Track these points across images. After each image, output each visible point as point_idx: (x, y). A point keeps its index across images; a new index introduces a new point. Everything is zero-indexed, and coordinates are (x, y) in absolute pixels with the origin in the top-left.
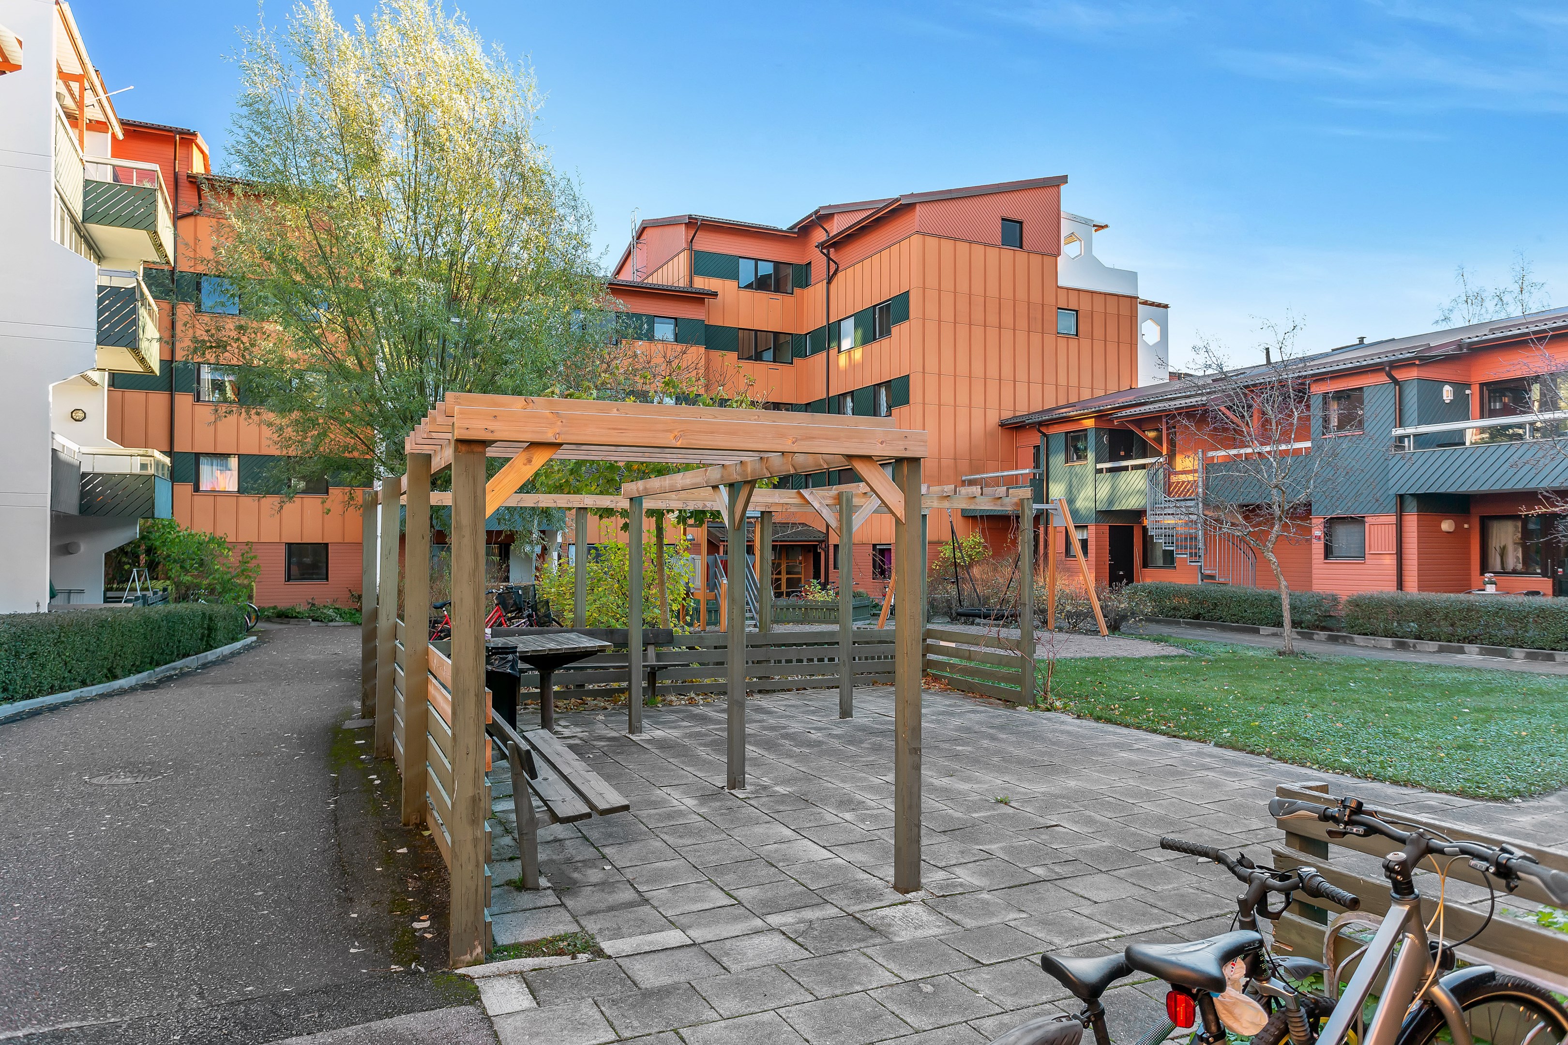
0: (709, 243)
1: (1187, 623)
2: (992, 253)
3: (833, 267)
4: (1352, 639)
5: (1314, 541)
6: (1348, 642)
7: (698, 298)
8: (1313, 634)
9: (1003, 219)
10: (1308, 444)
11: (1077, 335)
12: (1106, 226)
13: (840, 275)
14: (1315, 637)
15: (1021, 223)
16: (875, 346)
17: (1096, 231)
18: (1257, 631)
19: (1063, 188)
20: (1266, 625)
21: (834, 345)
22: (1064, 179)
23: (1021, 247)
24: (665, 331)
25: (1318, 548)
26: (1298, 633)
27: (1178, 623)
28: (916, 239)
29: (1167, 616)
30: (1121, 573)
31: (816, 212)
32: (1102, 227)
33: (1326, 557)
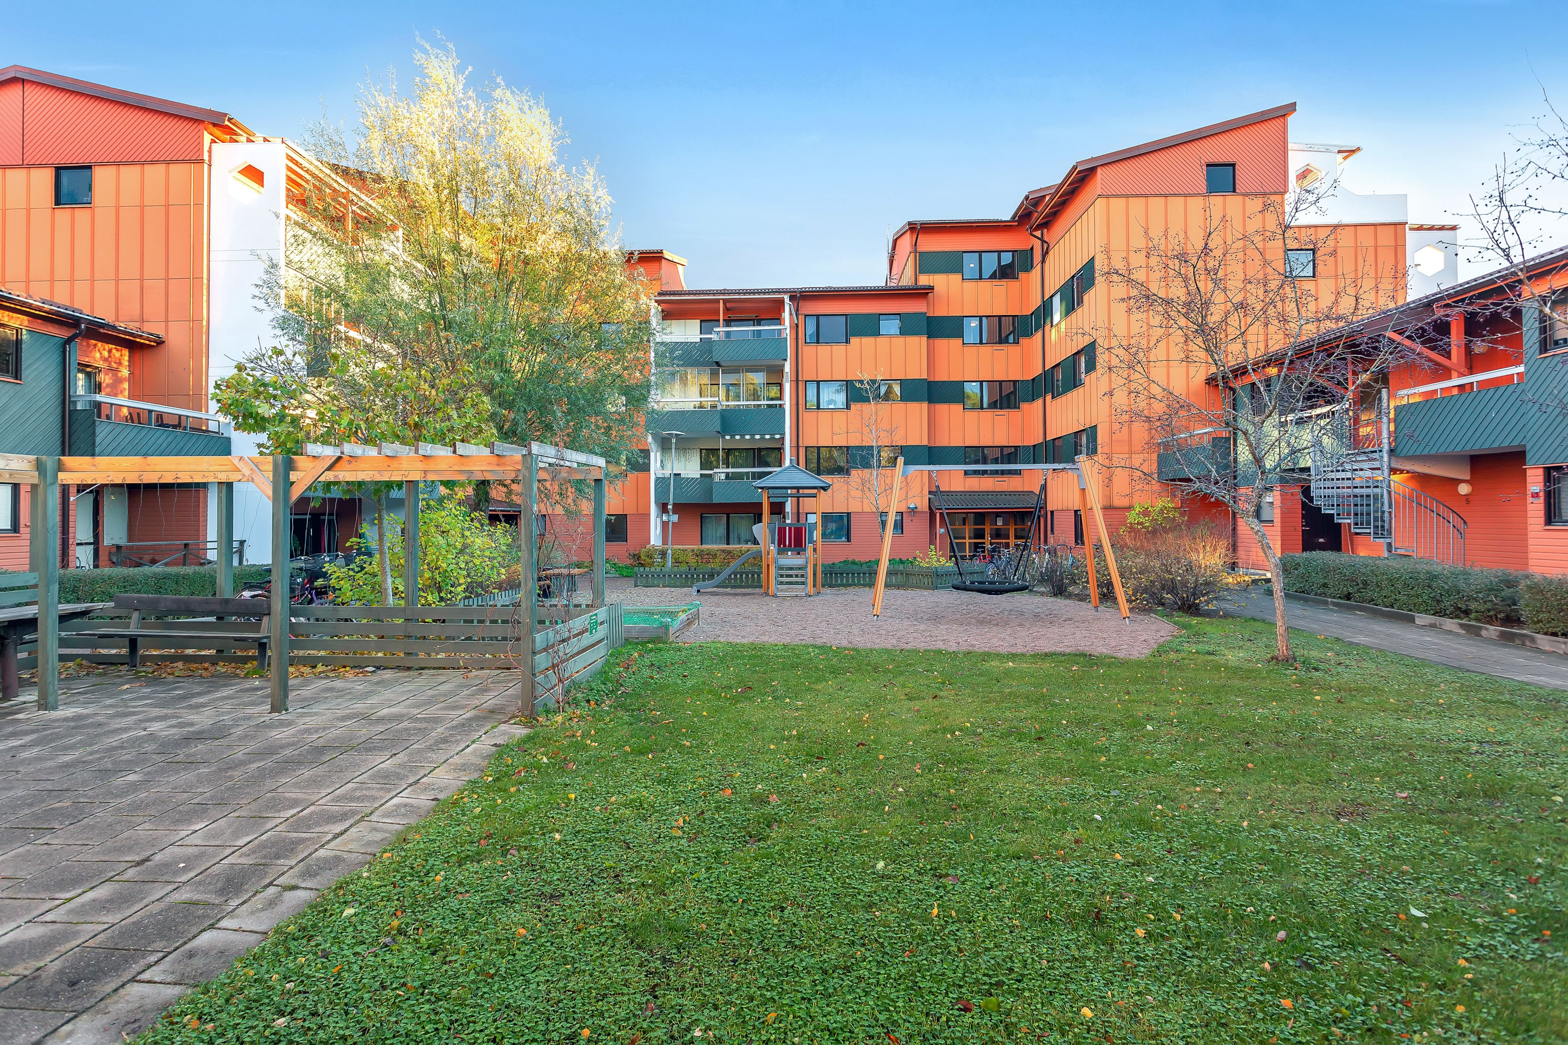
0: (932, 244)
1: (1335, 604)
2: (1196, 204)
3: (1045, 246)
4: (1533, 640)
5: (1530, 499)
6: (1527, 643)
7: (923, 293)
8: (1480, 628)
9: (1208, 165)
10: (1521, 369)
11: (1314, 276)
12: (1358, 149)
13: (1051, 253)
14: (1484, 633)
15: (1233, 165)
16: (1074, 315)
17: (1345, 158)
18: (1411, 620)
19: (1291, 119)
20: (1426, 611)
21: (1048, 321)
22: (1292, 108)
23: (1234, 191)
24: (890, 326)
25: (1536, 509)
26: (1462, 626)
27: (1326, 603)
28: (1100, 203)
29: (1316, 594)
30: (1321, 540)
31: (1027, 198)
32: (1353, 151)
33: (1549, 521)
